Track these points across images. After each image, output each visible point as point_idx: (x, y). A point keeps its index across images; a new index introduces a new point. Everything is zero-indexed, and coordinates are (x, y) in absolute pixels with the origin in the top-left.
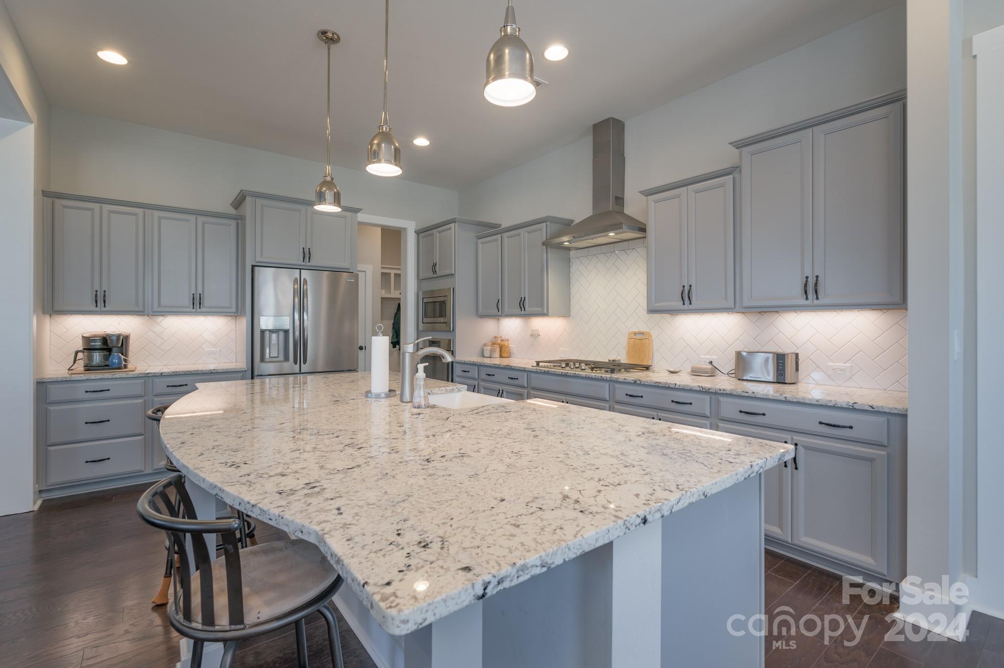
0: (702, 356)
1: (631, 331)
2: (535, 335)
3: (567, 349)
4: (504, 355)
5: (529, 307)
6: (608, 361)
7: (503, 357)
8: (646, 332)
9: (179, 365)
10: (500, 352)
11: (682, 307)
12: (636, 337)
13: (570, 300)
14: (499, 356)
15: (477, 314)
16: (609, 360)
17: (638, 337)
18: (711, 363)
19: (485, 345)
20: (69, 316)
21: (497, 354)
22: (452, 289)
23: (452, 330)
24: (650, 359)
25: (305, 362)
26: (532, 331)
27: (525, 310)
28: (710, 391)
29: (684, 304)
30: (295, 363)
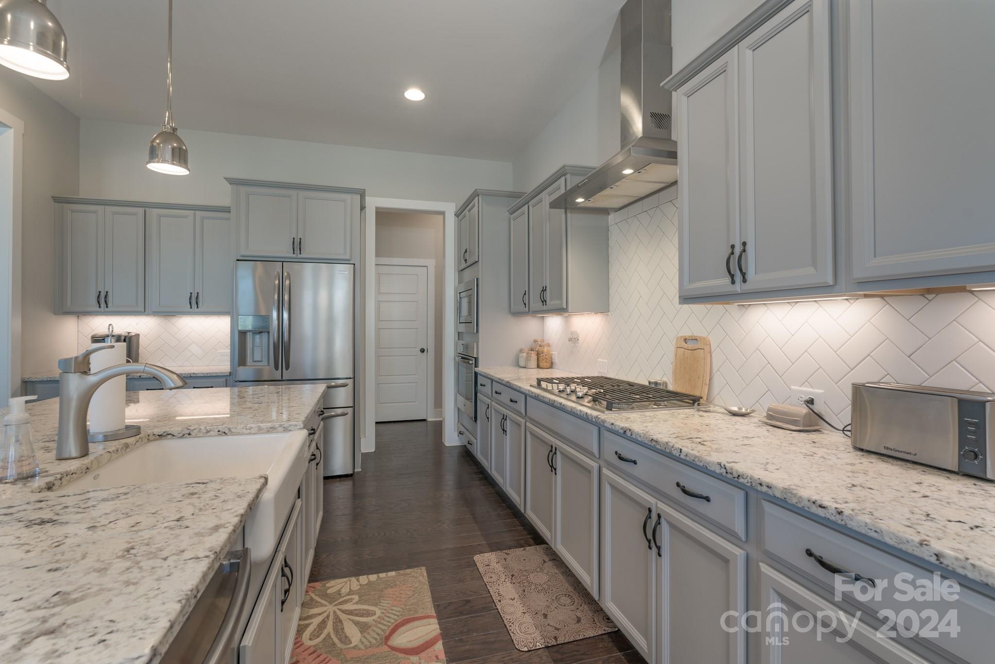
0: (793, 387)
1: (681, 334)
2: (573, 339)
3: (606, 361)
4: (541, 364)
5: (551, 300)
6: (647, 384)
7: (541, 368)
8: (700, 337)
9: (193, 366)
10: (538, 361)
11: (731, 288)
12: (686, 346)
13: (609, 288)
14: (536, 367)
15: (510, 312)
16: (650, 383)
17: (690, 345)
18: (810, 402)
19: (521, 351)
20: (94, 317)
21: (533, 363)
22: (476, 279)
23: (475, 332)
24: (706, 384)
25: (287, 368)
26: (572, 333)
27: (546, 304)
28: (741, 480)
29: (733, 282)
30: (277, 368)
